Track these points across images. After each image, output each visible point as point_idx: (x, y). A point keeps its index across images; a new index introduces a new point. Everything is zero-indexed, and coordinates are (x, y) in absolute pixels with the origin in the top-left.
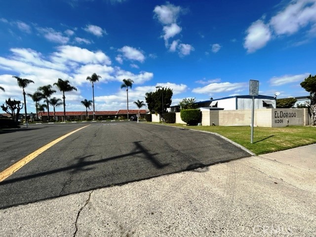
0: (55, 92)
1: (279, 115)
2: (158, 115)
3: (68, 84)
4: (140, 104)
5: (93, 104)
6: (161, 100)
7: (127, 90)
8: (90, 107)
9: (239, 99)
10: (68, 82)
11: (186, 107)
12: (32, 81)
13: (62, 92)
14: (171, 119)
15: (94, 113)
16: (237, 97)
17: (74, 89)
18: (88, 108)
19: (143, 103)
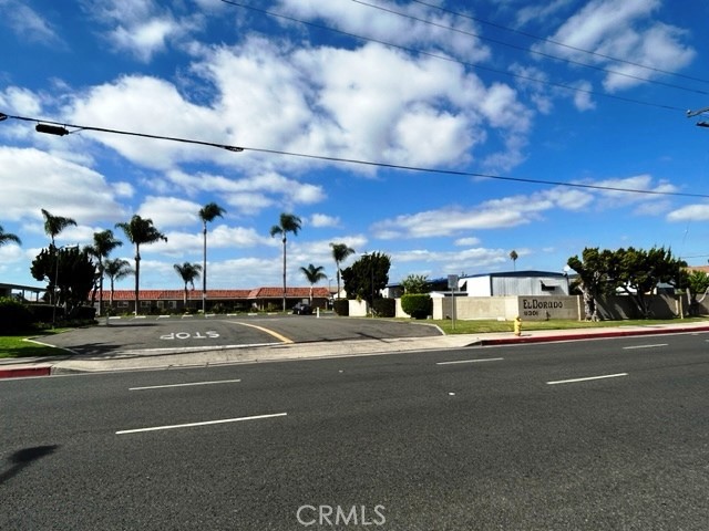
0: (120, 244)
1: (531, 304)
2: (364, 302)
3: (151, 225)
4: (313, 274)
5: (201, 273)
6: (369, 276)
7: (285, 241)
8: (195, 280)
9: (495, 279)
10: (151, 222)
11: (412, 290)
12: (72, 222)
13: (135, 245)
14: (387, 309)
15: (204, 296)
16: (492, 275)
17: (162, 237)
18: (189, 283)
19: (321, 272)
